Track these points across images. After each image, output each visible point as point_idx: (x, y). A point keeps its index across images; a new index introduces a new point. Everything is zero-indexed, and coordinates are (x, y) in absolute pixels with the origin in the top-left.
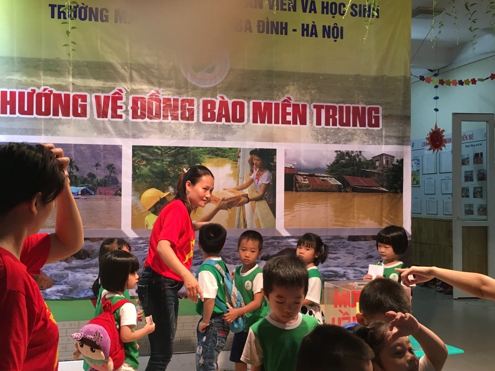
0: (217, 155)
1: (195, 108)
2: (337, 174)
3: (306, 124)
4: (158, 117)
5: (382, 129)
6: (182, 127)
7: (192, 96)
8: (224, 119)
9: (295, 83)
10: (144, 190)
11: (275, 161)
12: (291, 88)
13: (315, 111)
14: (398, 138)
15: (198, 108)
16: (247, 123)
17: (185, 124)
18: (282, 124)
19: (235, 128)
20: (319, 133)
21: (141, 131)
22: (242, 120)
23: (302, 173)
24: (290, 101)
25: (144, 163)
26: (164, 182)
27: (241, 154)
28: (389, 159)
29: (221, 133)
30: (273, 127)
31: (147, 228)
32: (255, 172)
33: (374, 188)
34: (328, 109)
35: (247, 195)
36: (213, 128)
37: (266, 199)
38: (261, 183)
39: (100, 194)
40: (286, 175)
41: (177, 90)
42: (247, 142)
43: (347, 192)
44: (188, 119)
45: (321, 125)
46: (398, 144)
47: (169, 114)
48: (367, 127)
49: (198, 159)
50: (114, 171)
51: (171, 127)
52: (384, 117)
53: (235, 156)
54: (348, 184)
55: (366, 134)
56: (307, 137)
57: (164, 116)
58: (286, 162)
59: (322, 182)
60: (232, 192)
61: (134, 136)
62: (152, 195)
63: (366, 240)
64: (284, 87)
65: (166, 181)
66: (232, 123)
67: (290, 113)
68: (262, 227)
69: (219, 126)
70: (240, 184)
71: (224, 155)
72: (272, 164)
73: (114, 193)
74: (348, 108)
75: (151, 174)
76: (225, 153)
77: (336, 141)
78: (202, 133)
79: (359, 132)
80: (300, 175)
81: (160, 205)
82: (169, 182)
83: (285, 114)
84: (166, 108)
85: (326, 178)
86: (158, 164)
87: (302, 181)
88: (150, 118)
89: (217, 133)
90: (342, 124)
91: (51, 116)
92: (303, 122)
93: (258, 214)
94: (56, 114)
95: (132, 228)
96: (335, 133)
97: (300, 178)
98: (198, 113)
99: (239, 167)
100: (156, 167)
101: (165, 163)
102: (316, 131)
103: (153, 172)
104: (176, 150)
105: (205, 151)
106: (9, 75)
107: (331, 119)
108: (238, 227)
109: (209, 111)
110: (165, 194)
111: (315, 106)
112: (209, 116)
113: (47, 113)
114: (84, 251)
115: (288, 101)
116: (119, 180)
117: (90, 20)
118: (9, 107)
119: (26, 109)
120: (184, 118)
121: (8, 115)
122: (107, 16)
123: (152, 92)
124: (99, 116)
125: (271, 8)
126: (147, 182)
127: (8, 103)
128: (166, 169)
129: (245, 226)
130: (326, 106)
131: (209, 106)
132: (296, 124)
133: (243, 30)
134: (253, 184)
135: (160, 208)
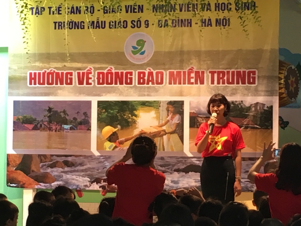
0: (146, 106)
3: (204, 84)
4: (111, 84)
5: (257, 85)
7: (131, 70)
11: (183, 108)
13: (210, 75)
15: (135, 77)
16: (165, 85)
18: (188, 84)
24: (193, 69)
25: (104, 111)
26: (115, 122)
27: (161, 105)
28: (262, 106)
30: (182, 87)
31: (105, 149)
32: (170, 116)
33: (251, 126)
34: (219, 73)
35: (165, 130)
37: (177, 133)
38: (174, 122)
39: (80, 129)
40: (191, 118)
45: (214, 84)
47: (118, 81)
48: (247, 84)
49: (135, 108)
50: (87, 115)
52: (259, 77)
53: (157, 106)
57: (115, 83)
58: (190, 109)
60: (155, 128)
62: (108, 130)
63: (244, 160)
66: (155, 85)
67: (193, 77)
68: (175, 151)
72: (181, 110)
73: (87, 129)
74: (233, 72)
75: (108, 118)
76: (151, 104)
79: (241, 88)
80: (201, 117)
81: (112, 136)
82: (118, 122)
83: (190, 78)
86: (112, 112)
87: (201, 121)
88: (107, 84)
90: (229, 83)
91: (54, 85)
92: (202, 83)
93: (172, 142)
94: (57, 84)
95: (97, 150)
98: (135, 80)
99: (160, 112)
100: (110, 113)
101: (116, 111)
103: (108, 116)
105: (139, 103)
106: (34, 63)
107: (221, 80)
109: (142, 78)
110: (116, 130)
111: (210, 72)
112: (142, 81)
113: (52, 84)
114: (72, 162)
115: (192, 70)
116: (90, 122)
117: (75, 28)
118: (33, 81)
119: (41, 82)
120: (127, 83)
121: (33, 85)
122: (84, 26)
123: (109, 68)
124: (79, 84)
125: (181, 10)
126: (105, 122)
127: (33, 79)
128: (116, 114)
129: (164, 150)
130: (218, 71)
131: (142, 75)
132: (197, 84)
133: (163, 27)
134: (169, 123)
135: (113, 138)
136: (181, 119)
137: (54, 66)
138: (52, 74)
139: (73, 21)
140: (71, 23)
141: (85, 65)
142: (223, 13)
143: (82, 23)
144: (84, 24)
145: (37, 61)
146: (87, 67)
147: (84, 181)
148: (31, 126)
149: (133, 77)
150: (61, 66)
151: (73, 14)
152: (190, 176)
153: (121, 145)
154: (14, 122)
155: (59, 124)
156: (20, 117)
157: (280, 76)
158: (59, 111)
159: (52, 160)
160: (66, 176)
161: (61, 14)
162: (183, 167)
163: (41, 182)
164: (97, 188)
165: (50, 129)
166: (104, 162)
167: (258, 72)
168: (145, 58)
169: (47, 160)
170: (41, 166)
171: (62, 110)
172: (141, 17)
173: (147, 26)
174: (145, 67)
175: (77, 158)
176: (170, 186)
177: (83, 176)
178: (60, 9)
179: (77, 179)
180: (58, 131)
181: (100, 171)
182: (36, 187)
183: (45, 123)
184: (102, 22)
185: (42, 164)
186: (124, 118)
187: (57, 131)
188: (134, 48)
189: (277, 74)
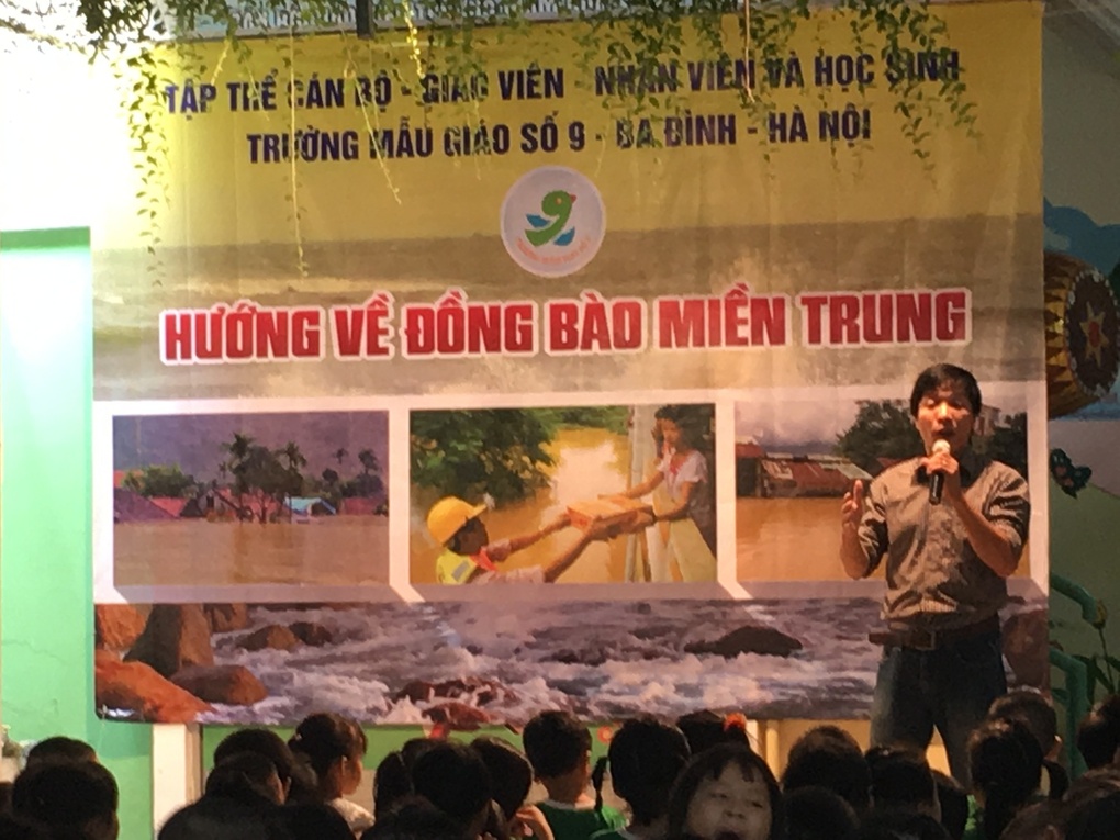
0: (583, 423)
2: (862, 455)
3: (784, 344)
4: (457, 349)
8: (595, 344)
11: (712, 430)
13: (805, 311)
15: (542, 325)
16: (647, 349)
18: (729, 344)
22: (635, 342)
23: (777, 456)
24: (747, 293)
25: (434, 444)
26: (473, 485)
27: (635, 419)
28: (987, 416)
31: (441, 581)
32: (668, 458)
34: (836, 304)
35: (651, 507)
37: (693, 517)
38: (682, 480)
39: (349, 511)
40: (739, 461)
42: (648, 391)
44: (520, 348)
45: (820, 342)
47: (482, 340)
48: (935, 341)
49: (543, 432)
50: (374, 461)
53: (621, 422)
55: (932, 358)
57: (470, 346)
58: (739, 430)
59: (824, 473)
60: (615, 501)
62: (450, 511)
65: (479, 482)
66: (614, 351)
67: (747, 319)
68: (685, 580)
70: (634, 484)
71: (599, 421)
72: (707, 437)
73: (375, 509)
74: (886, 301)
75: (447, 469)
76: (600, 417)
77: (858, 378)
80: (773, 460)
81: (466, 533)
82: (484, 484)
83: (734, 323)
85: (834, 466)
86: (461, 447)
87: (776, 471)
88: (441, 350)
90: (872, 337)
91: (254, 358)
92: (778, 338)
93: (676, 550)
94: (262, 353)
95: (411, 583)
96: (857, 359)
97: (771, 468)
98: (541, 334)
99: (632, 446)
100: (455, 452)
101: (475, 443)
105: (557, 416)
107: (845, 329)
108: (632, 578)
109: (564, 327)
110: (476, 511)
111: (805, 301)
112: (564, 338)
113: (246, 353)
114: (321, 629)
115: (739, 293)
116: (384, 482)
117: (324, 157)
118: (178, 345)
119: (209, 347)
120: (512, 346)
121: (179, 361)
122: (355, 148)
123: (448, 295)
124: (343, 352)
125: (696, 85)
126: (438, 486)
127: (178, 337)
128: (478, 457)
129: (648, 576)
130: (832, 299)
131: (564, 316)
132: (761, 343)
133: (634, 146)
134: (664, 484)
135: (466, 539)
136: (705, 467)
137: (250, 292)
138: (246, 319)
139: (317, 132)
140: (310, 140)
141: (361, 286)
142: (845, 90)
143: (350, 138)
144: (355, 143)
145: (193, 275)
146: (370, 293)
147: (368, 694)
148: (174, 505)
149: (534, 323)
150: (276, 292)
151: (315, 105)
152: (740, 666)
153: (497, 564)
154: (117, 493)
155: (274, 495)
156: (139, 473)
157: (1051, 307)
158: (272, 448)
159: (250, 623)
160: (304, 680)
161: (273, 107)
162: (716, 636)
163: (215, 701)
164: (414, 718)
165: (243, 514)
166: (437, 623)
167: (973, 297)
168: (573, 255)
169: (235, 621)
170: (213, 644)
171: (285, 446)
172: (555, 113)
173: (577, 144)
174: (573, 286)
175: (341, 613)
176: (672, 706)
177: (363, 677)
178: (271, 90)
179: (342, 686)
180: (272, 520)
181: (422, 656)
182: (200, 718)
183: (223, 493)
184: (419, 132)
185: (217, 637)
186: (505, 468)
187: (268, 519)
188: (535, 220)
189: (1038, 301)
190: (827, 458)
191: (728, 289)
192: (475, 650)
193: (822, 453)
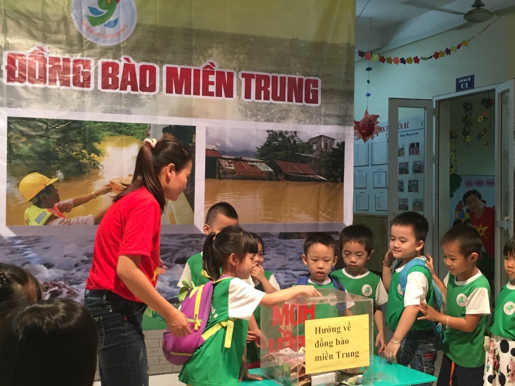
0: (121, 133)
1: (92, 71)
2: (268, 159)
3: (232, 97)
4: (42, 81)
5: (320, 106)
6: (75, 95)
7: (88, 56)
8: (129, 87)
9: (220, 46)
10: (24, 175)
11: (193, 141)
12: (215, 52)
13: (243, 80)
14: (339, 117)
15: (96, 73)
16: (159, 93)
17: (79, 91)
18: (203, 95)
19: (144, 99)
20: (249, 108)
21: (19, 98)
22: (152, 88)
23: (227, 157)
24: (214, 67)
25: (24, 139)
26: (50, 165)
27: (151, 132)
28: (328, 142)
29: (126, 105)
30: (192, 98)
31: (27, 224)
33: (311, 176)
34: (259, 79)
36: (115, 97)
40: (207, 158)
41: (69, 48)
42: (159, 117)
43: (279, 180)
44: (82, 85)
45: (250, 98)
46: (340, 125)
47: (57, 78)
48: (304, 103)
49: (95, 136)
51: (59, 95)
52: (323, 91)
53: (143, 133)
54: (281, 171)
55: (302, 111)
56: (234, 112)
57: (50, 80)
58: (207, 143)
59: (250, 167)
61: (10, 105)
62: (34, 181)
63: (299, 238)
64: (205, 50)
65: (54, 164)
66: (139, 92)
67: (214, 82)
69: (123, 96)
71: (130, 132)
72: (190, 145)
74: (283, 79)
75: (34, 155)
76: (131, 129)
77: (268, 118)
78: (102, 104)
79: (295, 108)
80: (225, 159)
81: (45, 194)
82: (57, 165)
83: (207, 83)
84: (54, 70)
85: (255, 164)
86: (43, 142)
87: (226, 166)
88: (32, 82)
89: (120, 104)
90: (275, 98)
92: (229, 94)
95: (6, 224)
96: (268, 108)
97: (224, 163)
98: (96, 78)
101: (52, 140)
102: (245, 106)
103: (36, 152)
104: (67, 124)
105: (104, 127)
107: (263, 92)
109: (110, 75)
110: (52, 181)
111: (244, 75)
112: (110, 82)
115: (211, 68)
123: (35, 48)
126: (27, 166)
128: (54, 148)
130: (257, 75)
131: (110, 70)
132: (221, 96)
135: (45, 198)
153: (64, 214)
186: (71, 156)
190: (252, 159)
191: (204, 65)
192: (49, 266)
193: (250, 157)
